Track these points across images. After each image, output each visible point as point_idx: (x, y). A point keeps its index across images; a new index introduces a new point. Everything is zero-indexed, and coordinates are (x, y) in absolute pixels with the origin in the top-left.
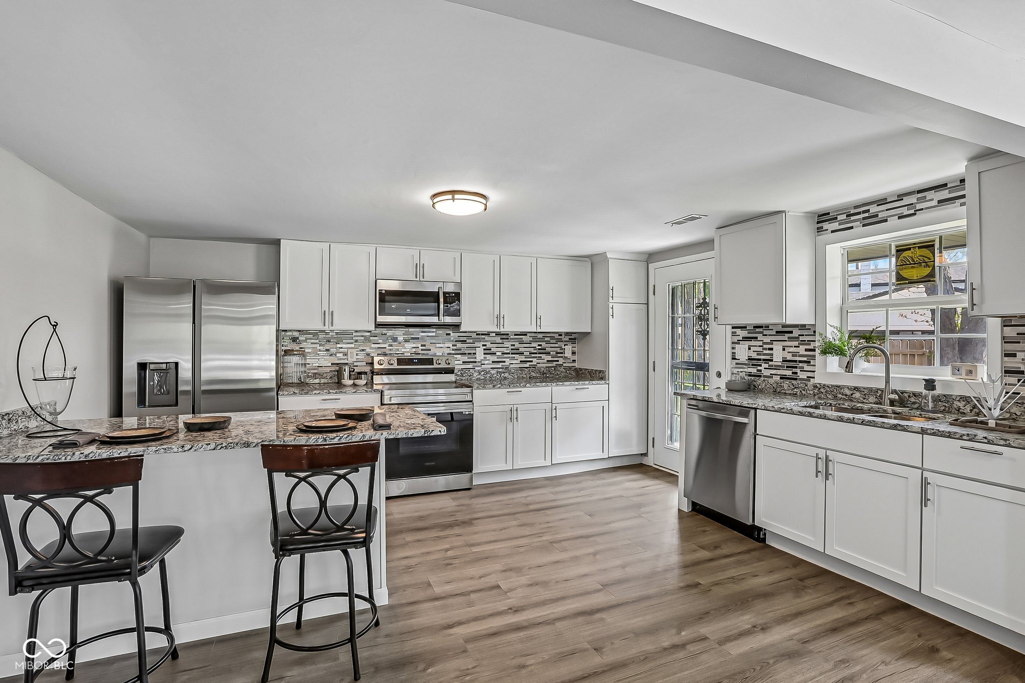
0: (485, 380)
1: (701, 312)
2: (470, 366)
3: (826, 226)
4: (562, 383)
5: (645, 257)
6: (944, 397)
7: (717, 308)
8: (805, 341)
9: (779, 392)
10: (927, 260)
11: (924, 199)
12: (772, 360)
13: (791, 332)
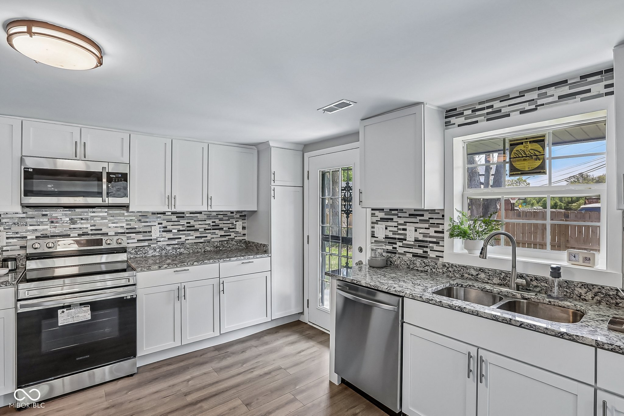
0: (161, 256)
1: (345, 195)
2: (146, 244)
3: (453, 120)
4: (229, 259)
5: (301, 147)
6: (566, 283)
7: (362, 193)
8: (435, 224)
9: (412, 269)
10: (537, 153)
11: (545, 95)
12: (405, 240)
13: (422, 215)
